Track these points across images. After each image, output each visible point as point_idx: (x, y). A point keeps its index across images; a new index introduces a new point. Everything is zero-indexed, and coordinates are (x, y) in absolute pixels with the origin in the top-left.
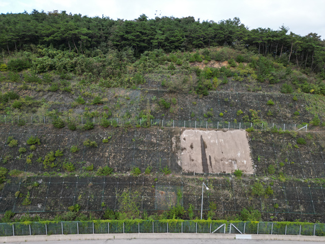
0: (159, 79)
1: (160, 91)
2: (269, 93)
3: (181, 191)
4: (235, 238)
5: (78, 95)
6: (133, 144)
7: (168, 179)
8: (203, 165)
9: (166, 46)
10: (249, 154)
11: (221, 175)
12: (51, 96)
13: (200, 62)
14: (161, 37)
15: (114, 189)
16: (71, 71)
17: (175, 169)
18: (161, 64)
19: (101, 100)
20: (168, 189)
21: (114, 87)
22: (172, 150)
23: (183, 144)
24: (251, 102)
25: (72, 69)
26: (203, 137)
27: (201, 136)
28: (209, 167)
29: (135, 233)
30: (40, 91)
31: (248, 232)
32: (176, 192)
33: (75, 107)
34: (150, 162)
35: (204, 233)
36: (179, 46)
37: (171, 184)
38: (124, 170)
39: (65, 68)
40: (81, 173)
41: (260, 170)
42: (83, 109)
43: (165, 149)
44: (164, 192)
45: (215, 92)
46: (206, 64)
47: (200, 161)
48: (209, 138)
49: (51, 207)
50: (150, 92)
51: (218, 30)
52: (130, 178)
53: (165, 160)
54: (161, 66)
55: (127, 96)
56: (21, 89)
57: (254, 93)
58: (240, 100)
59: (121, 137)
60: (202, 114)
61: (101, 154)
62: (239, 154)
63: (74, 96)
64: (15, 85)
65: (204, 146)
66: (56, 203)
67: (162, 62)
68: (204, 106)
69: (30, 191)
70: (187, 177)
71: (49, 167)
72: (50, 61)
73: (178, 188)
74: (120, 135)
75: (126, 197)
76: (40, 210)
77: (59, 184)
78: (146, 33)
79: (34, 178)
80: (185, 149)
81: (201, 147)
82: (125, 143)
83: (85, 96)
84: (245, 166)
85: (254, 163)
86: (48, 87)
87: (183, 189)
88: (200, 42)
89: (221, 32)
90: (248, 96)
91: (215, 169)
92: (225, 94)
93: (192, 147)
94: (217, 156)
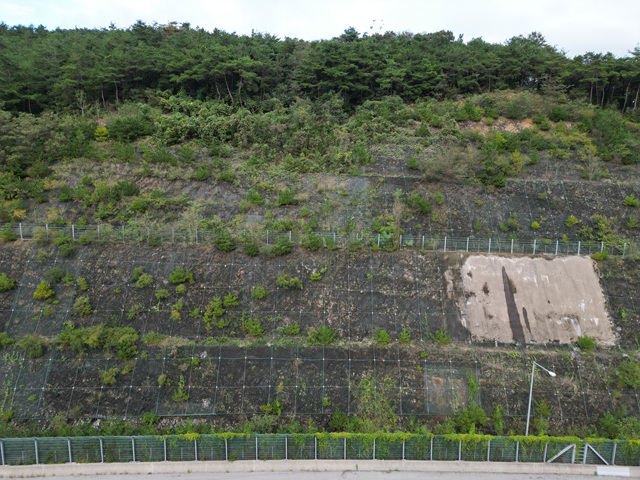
0: (402, 154)
1: (408, 179)
2: (625, 183)
3: (476, 379)
4: (596, 474)
5: (247, 188)
6: (369, 284)
7: (446, 354)
8: (512, 326)
9: (406, 89)
10: (603, 306)
11: (550, 346)
12: (198, 189)
13: (476, 121)
14: (396, 72)
15: (343, 372)
16: (227, 140)
17: (457, 335)
18: (401, 124)
19: (295, 198)
20: (449, 374)
21: (314, 171)
22: (447, 296)
23: (468, 284)
24: (591, 200)
25: (229, 137)
26: (507, 271)
27: (503, 269)
28: (525, 330)
29: (396, 459)
30: (175, 180)
31: (620, 462)
32: (466, 380)
33: (246, 211)
34: (405, 319)
35: (532, 461)
36: (430, 90)
37: (455, 365)
38: (356, 334)
39: (216, 134)
40: (278, 339)
41: (628, 338)
42: (262, 214)
43: (432, 295)
44: (441, 380)
45: (517, 180)
46: (489, 125)
47: (505, 318)
48: (519, 272)
49: (227, 405)
50: (387, 181)
51: (507, 56)
52: (372, 351)
53: (435, 317)
54: (400, 129)
55: (341, 189)
56: (139, 176)
57: (595, 184)
58: (570, 197)
59: (343, 269)
60: (495, 225)
61: (310, 303)
62: (583, 305)
63: (239, 190)
64: (127, 168)
65: (510, 289)
66: (236, 397)
67: (401, 121)
68: (497, 208)
69: (184, 373)
70: (483, 349)
71: (215, 328)
72: (187, 122)
73: (468, 372)
74: (341, 265)
75: (369, 388)
76: (206, 410)
77: (237, 361)
78: (366, 66)
79: (190, 348)
80: (472, 294)
81: (505, 290)
82: (352, 281)
83: (260, 190)
84: (598, 329)
85: (615, 322)
86: (190, 172)
87: (478, 373)
88: (473, 81)
89: (514, 60)
90: (585, 188)
91: (536, 334)
92: (537, 185)
93: (486, 290)
94: (538, 309)
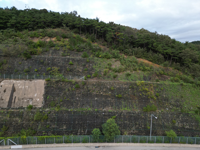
2: (73, 57)
4: (10, 148)
8: (9, 102)
10: (43, 95)
13: (37, 37)
18: (10, 38)
27: (14, 84)
28: (13, 104)
31: (20, 144)
36: (28, 27)
41: (47, 105)
46: (41, 39)
47: (8, 100)
48: (19, 85)
57: (63, 57)
58: (52, 61)
60: (23, 70)
62: (36, 95)
65: (14, 90)
68: (26, 65)
81: (12, 91)
84: (38, 102)
85: (44, 100)
90: (58, 59)
91: (16, 105)
92: (43, 58)
93: (5, 91)
94: (20, 97)
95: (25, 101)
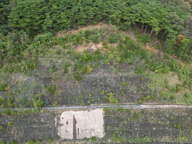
1: (48, 78)
6: (29, 124)
8: (74, 134)
10: (103, 125)
11: (84, 139)
13: (81, 45)
17: (56, 138)
22: (54, 126)
23: (62, 121)
24: (112, 83)
26: (75, 116)
28: (77, 135)
34: (40, 134)
38: (24, 141)
46: (86, 46)
47: (72, 132)
50: (40, 79)
53: (50, 133)
55: (24, 82)
59: (20, 120)
61: (9, 132)
62: (96, 126)
65: (75, 122)
68: (79, 88)
80: (63, 125)
82: (23, 124)
84: (99, 133)
85: (105, 130)
91: (80, 136)
92: (94, 78)
93: (67, 123)
94: (82, 128)
95: (88, 132)
